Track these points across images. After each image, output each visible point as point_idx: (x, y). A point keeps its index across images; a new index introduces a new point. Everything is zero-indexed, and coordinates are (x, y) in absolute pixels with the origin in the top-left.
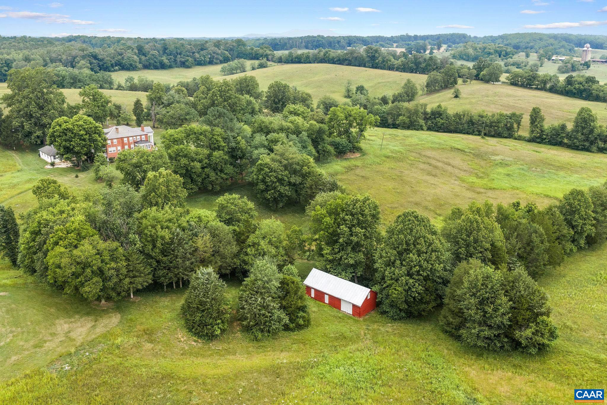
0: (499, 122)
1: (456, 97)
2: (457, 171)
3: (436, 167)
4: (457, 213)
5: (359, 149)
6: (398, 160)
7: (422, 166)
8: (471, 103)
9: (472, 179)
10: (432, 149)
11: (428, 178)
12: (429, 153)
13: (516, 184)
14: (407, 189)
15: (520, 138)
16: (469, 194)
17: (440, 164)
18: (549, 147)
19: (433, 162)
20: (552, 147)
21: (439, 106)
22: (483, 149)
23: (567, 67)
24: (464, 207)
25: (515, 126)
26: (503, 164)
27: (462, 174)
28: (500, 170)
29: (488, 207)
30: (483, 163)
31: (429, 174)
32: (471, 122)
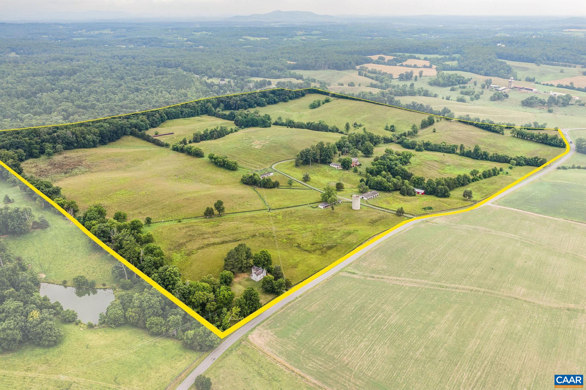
0: (450, 148)
1: (434, 132)
2: (435, 168)
3: (430, 167)
4: (437, 179)
5: (410, 162)
6: (420, 165)
7: (427, 167)
8: (440, 136)
9: (440, 170)
10: (429, 161)
11: (429, 170)
12: (428, 162)
13: (452, 172)
14: (424, 174)
15: (457, 154)
16: (440, 175)
17: (431, 166)
18: (465, 157)
19: (430, 165)
20: (467, 158)
21: (429, 141)
22: (444, 160)
23: (495, 97)
24: (438, 178)
25: (455, 149)
26: (449, 166)
27: (437, 169)
28: (448, 168)
29: (443, 178)
30: (443, 165)
31: (429, 169)
32: (440, 148)
